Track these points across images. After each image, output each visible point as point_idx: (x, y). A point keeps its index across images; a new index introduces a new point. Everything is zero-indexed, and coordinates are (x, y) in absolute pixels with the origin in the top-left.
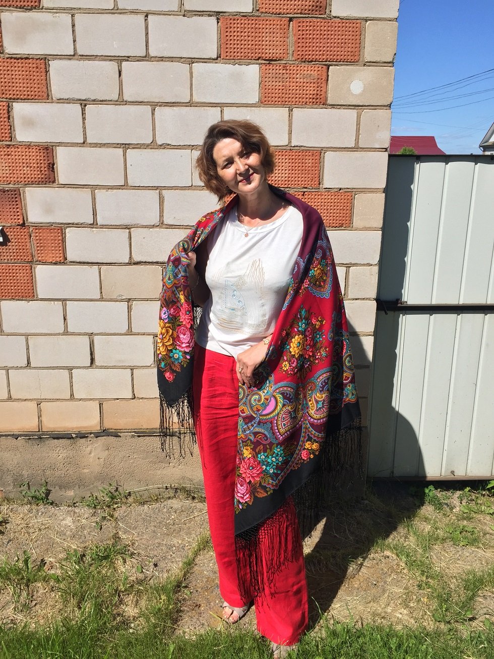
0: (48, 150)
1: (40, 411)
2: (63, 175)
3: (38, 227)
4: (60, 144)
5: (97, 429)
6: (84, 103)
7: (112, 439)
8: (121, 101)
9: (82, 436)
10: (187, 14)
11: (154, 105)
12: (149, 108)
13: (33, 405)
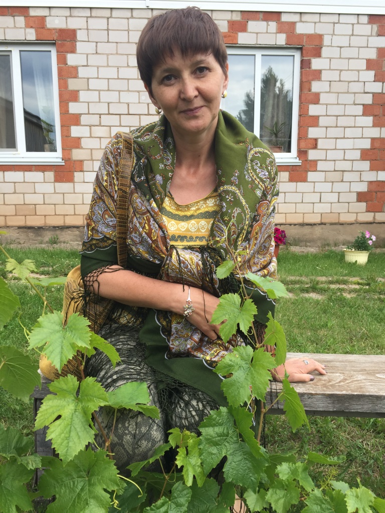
0: (316, 140)
1: (304, 216)
2: (319, 146)
3: (311, 161)
4: (320, 138)
5: (319, 222)
6: (327, 127)
7: (323, 225)
8: (337, 127)
9: (315, 224)
10: (355, 104)
11: (345, 127)
12: (343, 128)
13: (302, 214)
